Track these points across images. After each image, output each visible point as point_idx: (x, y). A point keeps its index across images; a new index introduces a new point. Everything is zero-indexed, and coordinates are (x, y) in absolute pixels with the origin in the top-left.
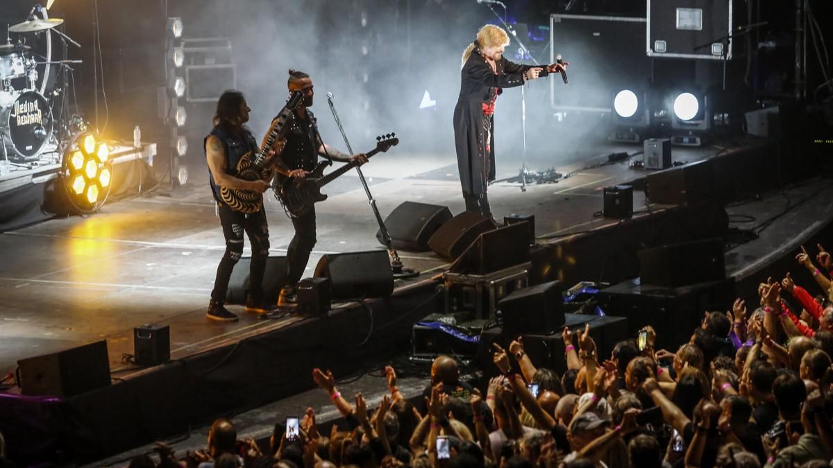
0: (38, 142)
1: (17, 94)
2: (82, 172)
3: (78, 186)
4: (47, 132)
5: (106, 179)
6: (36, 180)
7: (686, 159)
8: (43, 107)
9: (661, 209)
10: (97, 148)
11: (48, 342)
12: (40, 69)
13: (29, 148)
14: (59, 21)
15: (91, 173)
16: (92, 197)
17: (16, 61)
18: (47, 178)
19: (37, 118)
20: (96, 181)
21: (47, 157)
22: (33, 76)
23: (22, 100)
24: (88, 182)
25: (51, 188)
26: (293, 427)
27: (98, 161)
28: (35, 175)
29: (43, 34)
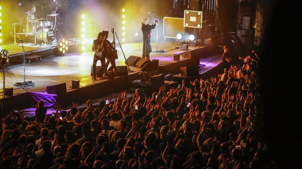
0: (53, 40)
1: (48, 30)
2: (62, 47)
3: (61, 49)
4: (55, 38)
5: (67, 48)
6: (52, 48)
7: (192, 49)
8: (54, 32)
9: (186, 59)
10: (65, 42)
11: (53, 83)
12: (54, 24)
13: (51, 41)
14: (58, 14)
15: (64, 47)
16: (64, 52)
17: (48, 22)
18: (54, 48)
19: (52, 35)
20: (65, 49)
21: (54, 43)
22: (52, 26)
23: (49, 31)
24: (63, 49)
25: (55, 50)
26: (107, 102)
27: (65, 45)
28: (52, 47)
29: (54, 17)
